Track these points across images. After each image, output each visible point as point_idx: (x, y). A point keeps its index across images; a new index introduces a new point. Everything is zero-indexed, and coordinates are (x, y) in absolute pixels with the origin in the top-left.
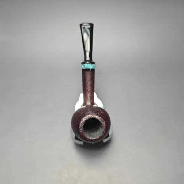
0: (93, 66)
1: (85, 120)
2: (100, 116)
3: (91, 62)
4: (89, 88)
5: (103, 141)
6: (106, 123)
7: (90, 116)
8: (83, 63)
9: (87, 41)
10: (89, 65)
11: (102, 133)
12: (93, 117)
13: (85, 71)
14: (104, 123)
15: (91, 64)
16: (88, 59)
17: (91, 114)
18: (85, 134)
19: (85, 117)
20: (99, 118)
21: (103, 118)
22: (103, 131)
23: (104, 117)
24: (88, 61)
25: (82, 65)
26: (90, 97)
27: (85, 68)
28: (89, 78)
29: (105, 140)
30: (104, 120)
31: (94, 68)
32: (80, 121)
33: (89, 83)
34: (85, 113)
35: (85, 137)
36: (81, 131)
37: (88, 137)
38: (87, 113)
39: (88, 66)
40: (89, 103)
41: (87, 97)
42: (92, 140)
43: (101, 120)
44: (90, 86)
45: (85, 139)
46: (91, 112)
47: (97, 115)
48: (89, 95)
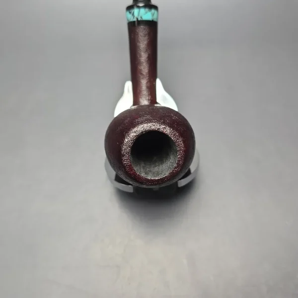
0: (153, 15)
1: (135, 134)
2: (171, 126)
3: (149, 5)
4: (144, 68)
5: (177, 183)
6: (184, 142)
7: (145, 125)
8: (130, 8)
10: (143, 11)
11: (175, 165)
12: (153, 127)
13: (133, 26)
14: (180, 143)
15: (147, 10)
17: (149, 121)
18: (135, 169)
19: (135, 129)
20: (167, 130)
21: (177, 130)
22: (179, 161)
23: (180, 128)
25: (128, 12)
26: (148, 87)
27: (135, 20)
28: (143, 44)
29: (182, 183)
30: (181, 135)
31: (155, 20)
32: (123, 137)
33: (143, 57)
34: (134, 119)
35: (135, 174)
36: (127, 160)
37: (143, 175)
38: (139, 120)
39: (140, 15)
40: (144, 102)
41: (141, 87)
42: (152, 182)
43: (174, 135)
45: (136, 178)
46: (148, 117)
47: (164, 123)
48: (144, 83)
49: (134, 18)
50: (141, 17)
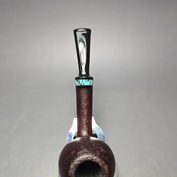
0: (90, 82)
1: (77, 163)
3: (88, 77)
4: (85, 112)
6: (108, 168)
8: (77, 79)
9: (82, 52)
10: (84, 80)
13: (79, 88)
14: (106, 167)
15: (87, 80)
16: (84, 73)
17: (86, 153)
21: (104, 160)
23: (106, 158)
24: (84, 75)
25: (76, 80)
27: (80, 85)
28: (84, 97)
30: (107, 163)
31: (91, 85)
33: (84, 104)
34: (77, 152)
38: (81, 152)
40: (84, 133)
43: (102, 163)
44: (87, 109)
46: (86, 150)
49: (79, 84)
50: (83, 84)
